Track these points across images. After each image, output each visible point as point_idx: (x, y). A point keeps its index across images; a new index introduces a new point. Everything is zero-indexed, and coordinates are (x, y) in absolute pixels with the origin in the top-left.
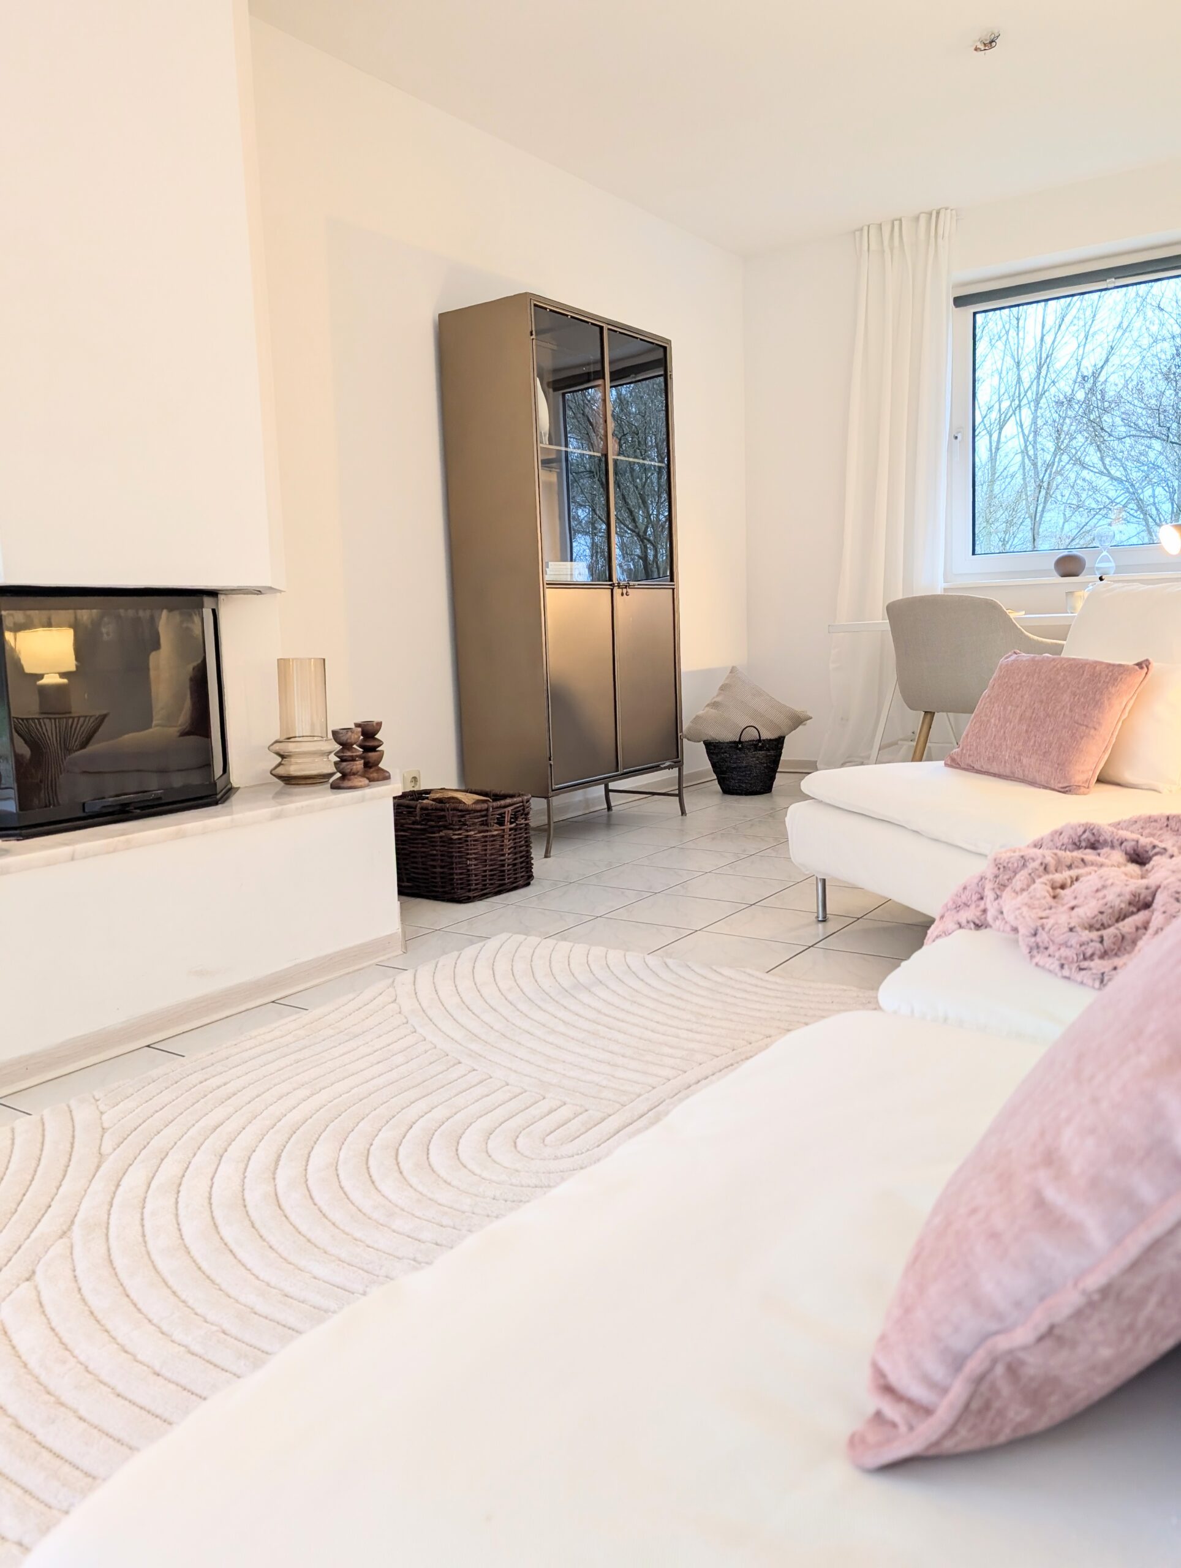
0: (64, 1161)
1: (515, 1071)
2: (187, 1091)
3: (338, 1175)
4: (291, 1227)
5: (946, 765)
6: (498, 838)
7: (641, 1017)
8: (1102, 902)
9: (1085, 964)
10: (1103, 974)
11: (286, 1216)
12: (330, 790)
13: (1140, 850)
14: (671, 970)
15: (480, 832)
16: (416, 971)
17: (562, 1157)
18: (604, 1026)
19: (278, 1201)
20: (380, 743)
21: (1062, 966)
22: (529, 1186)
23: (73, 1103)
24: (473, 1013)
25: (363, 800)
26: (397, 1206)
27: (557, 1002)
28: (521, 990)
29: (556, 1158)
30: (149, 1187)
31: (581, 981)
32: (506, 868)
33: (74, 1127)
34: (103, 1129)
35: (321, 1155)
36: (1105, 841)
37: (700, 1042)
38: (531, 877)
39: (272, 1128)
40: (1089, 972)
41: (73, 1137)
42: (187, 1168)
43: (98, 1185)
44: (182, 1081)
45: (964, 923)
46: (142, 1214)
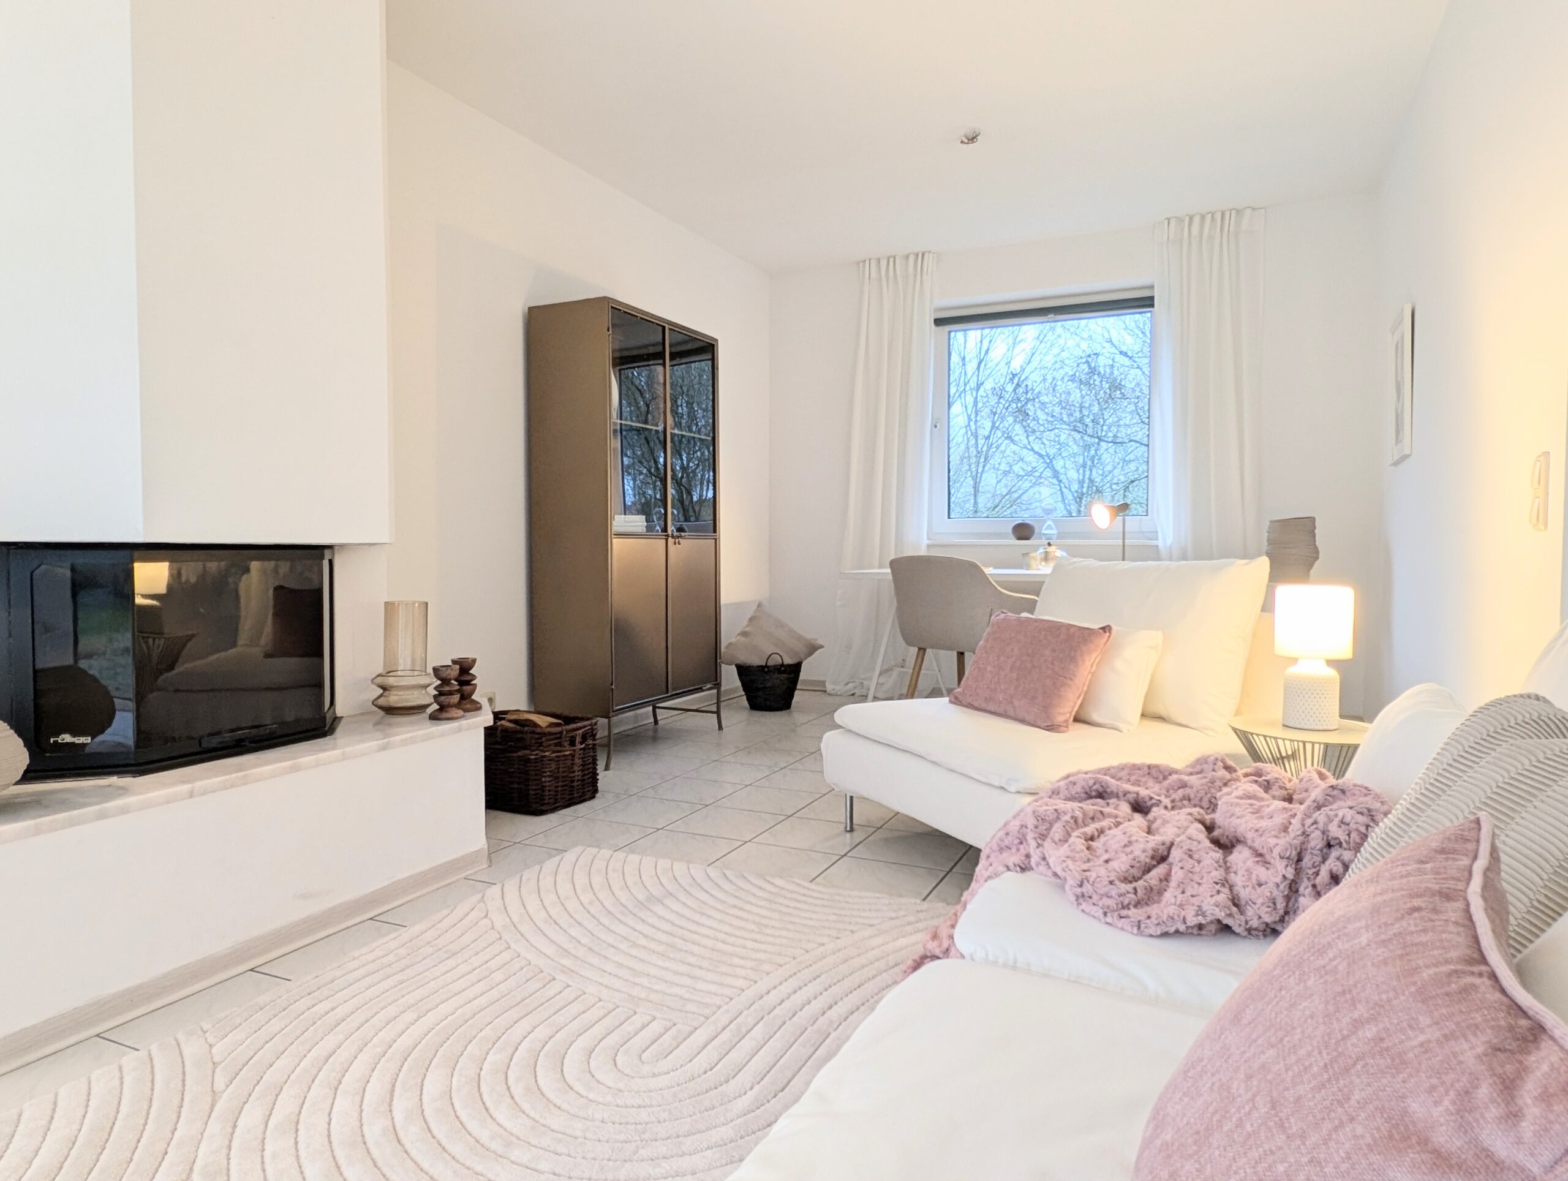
0: (176, 1101)
1: (606, 986)
2: (295, 1019)
3: (452, 1104)
4: (413, 1163)
5: (951, 702)
6: (570, 757)
7: (710, 928)
8: (1131, 856)
9: (1124, 912)
10: (1139, 922)
11: (406, 1152)
12: (428, 722)
13: (1140, 799)
14: (731, 882)
15: (554, 752)
16: (503, 885)
17: (660, 1074)
18: (680, 938)
19: (397, 1135)
20: (474, 677)
21: (1105, 914)
22: (633, 1107)
23: (181, 1037)
24: (561, 928)
25: (460, 730)
26: (511, 1134)
27: (635, 915)
28: (602, 904)
29: (654, 1075)
30: (266, 1127)
31: (654, 893)
32: (575, 784)
33: (183, 1062)
34: (214, 1063)
35: (434, 1084)
36: (1112, 792)
37: (765, 952)
38: (596, 791)
39: (384, 1055)
40: (1128, 920)
41: (184, 1073)
42: (303, 1103)
43: (214, 1127)
44: (290, 1008)
45: (1011, 866)
46: (262, 1157)
